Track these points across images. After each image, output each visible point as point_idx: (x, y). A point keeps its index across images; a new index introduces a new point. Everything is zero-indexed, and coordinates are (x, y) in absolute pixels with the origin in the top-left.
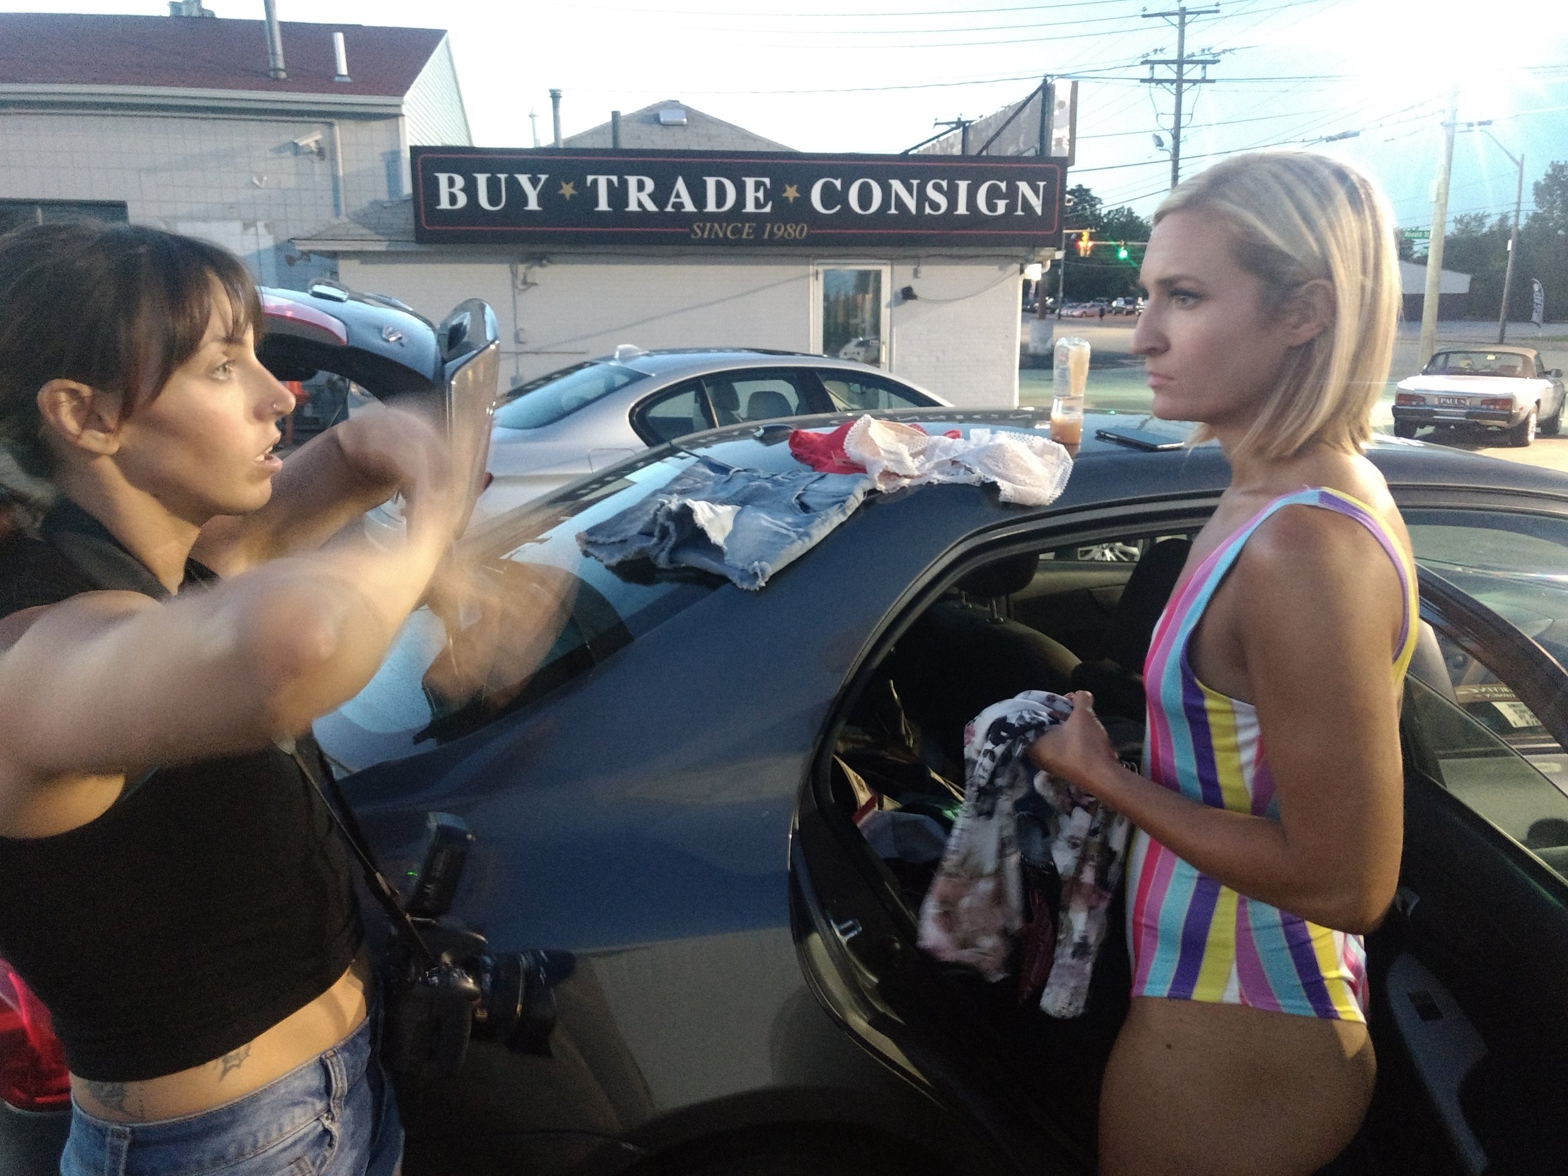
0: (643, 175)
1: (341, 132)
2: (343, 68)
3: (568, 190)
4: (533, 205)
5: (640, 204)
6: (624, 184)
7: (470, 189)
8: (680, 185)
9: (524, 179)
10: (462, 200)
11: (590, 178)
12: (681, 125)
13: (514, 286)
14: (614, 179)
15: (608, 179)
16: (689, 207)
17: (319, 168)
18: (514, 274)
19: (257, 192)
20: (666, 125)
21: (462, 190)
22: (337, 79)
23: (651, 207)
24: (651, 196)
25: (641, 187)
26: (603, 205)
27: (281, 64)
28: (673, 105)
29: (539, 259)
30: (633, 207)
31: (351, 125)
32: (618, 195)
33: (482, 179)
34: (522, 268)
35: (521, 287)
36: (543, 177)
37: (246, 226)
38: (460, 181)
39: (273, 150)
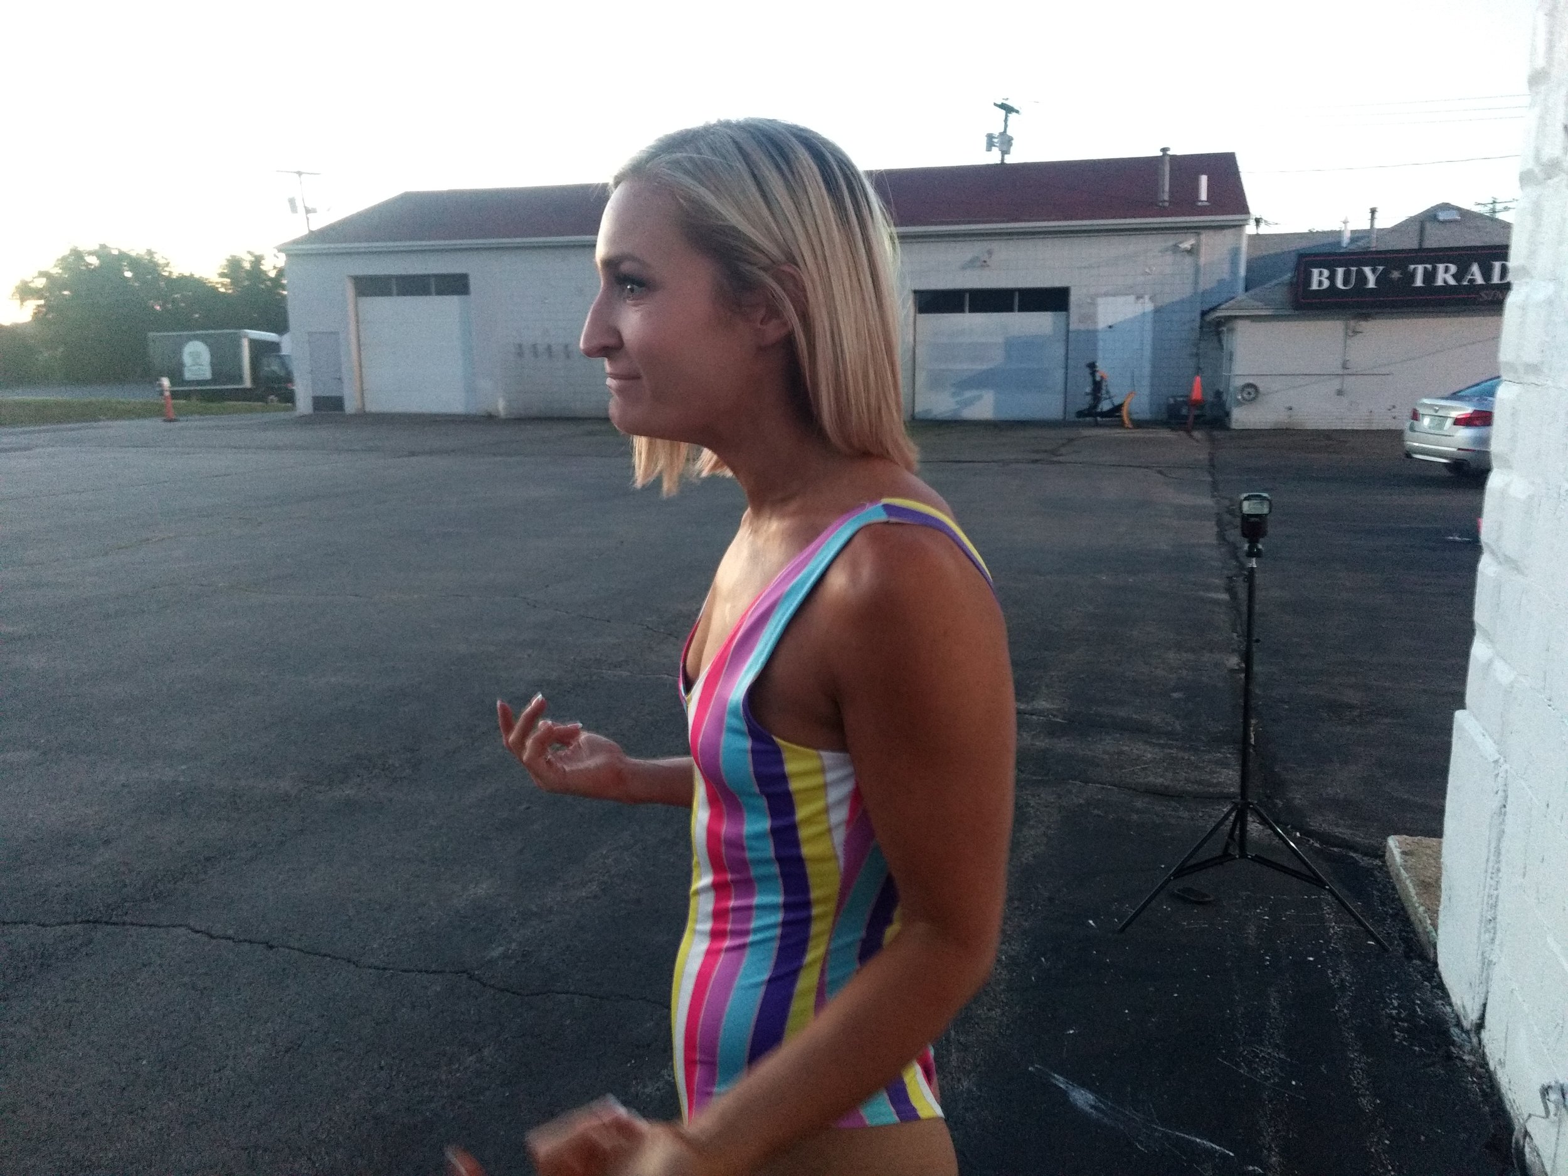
0: (1448, 263)
1: (1206, 237)
2: (1204, 196)
3: (1396, 275)
4: (1371, 284)
5: (1445, 282)
6: (1435, 269)
7: (1332, 278)
8: (1475, 268)
9: (1367, 270)
10: (1326, 284)
11: (1412, 267)
12: (1455, 221)
13: (1346, 334)
14: (1429, 266)
15: (1425, 268)
16: (1480, 280)
17: (1188, 260)
18: (1347, 328)
19: (1150, 277)
20: (1444, 222)
21: (1327, 278)
22: (1200, 204)
23: (1452, 282)
24: (1454, 276)
25: (1447, 270)
26: (1419, 282)
27: (1166, 197)
28: (1446, 207)
29: (1366, 317)
30: (1440, 282)
31: (1211, 233)
32: (1430, 276)
33: (1340, 271)
34: (1352, 323)
35: (1351, 334)
36: (1381, 268)
37: (1139, 297)
38: (1326, 273)
39: (1161, 252)
